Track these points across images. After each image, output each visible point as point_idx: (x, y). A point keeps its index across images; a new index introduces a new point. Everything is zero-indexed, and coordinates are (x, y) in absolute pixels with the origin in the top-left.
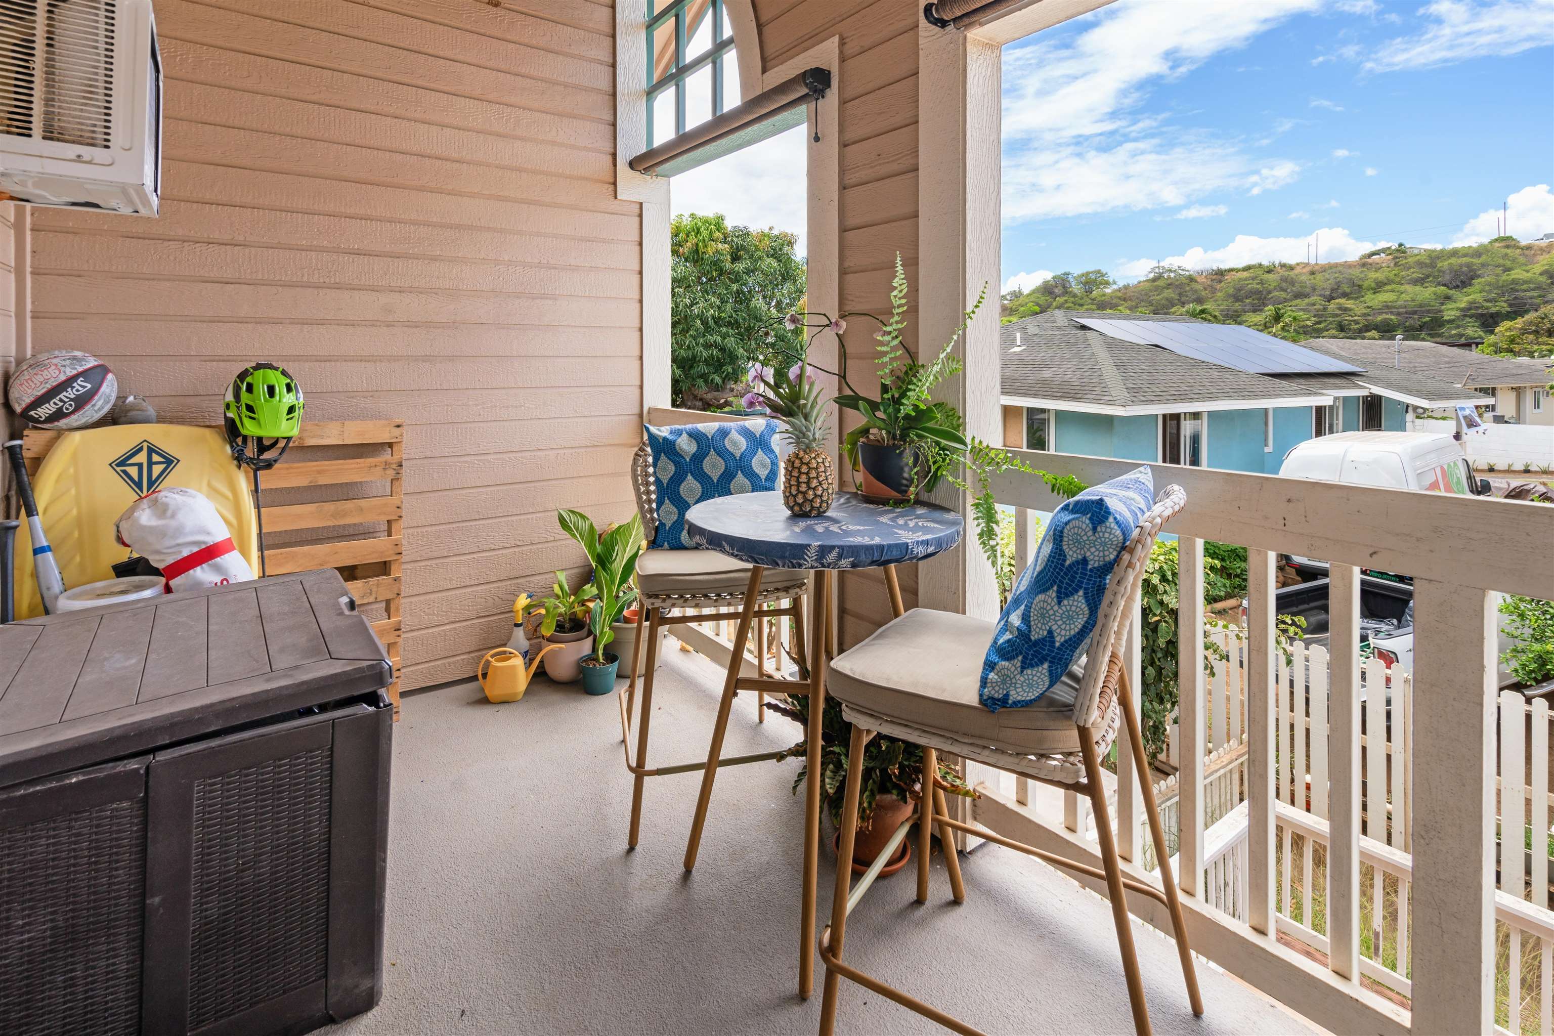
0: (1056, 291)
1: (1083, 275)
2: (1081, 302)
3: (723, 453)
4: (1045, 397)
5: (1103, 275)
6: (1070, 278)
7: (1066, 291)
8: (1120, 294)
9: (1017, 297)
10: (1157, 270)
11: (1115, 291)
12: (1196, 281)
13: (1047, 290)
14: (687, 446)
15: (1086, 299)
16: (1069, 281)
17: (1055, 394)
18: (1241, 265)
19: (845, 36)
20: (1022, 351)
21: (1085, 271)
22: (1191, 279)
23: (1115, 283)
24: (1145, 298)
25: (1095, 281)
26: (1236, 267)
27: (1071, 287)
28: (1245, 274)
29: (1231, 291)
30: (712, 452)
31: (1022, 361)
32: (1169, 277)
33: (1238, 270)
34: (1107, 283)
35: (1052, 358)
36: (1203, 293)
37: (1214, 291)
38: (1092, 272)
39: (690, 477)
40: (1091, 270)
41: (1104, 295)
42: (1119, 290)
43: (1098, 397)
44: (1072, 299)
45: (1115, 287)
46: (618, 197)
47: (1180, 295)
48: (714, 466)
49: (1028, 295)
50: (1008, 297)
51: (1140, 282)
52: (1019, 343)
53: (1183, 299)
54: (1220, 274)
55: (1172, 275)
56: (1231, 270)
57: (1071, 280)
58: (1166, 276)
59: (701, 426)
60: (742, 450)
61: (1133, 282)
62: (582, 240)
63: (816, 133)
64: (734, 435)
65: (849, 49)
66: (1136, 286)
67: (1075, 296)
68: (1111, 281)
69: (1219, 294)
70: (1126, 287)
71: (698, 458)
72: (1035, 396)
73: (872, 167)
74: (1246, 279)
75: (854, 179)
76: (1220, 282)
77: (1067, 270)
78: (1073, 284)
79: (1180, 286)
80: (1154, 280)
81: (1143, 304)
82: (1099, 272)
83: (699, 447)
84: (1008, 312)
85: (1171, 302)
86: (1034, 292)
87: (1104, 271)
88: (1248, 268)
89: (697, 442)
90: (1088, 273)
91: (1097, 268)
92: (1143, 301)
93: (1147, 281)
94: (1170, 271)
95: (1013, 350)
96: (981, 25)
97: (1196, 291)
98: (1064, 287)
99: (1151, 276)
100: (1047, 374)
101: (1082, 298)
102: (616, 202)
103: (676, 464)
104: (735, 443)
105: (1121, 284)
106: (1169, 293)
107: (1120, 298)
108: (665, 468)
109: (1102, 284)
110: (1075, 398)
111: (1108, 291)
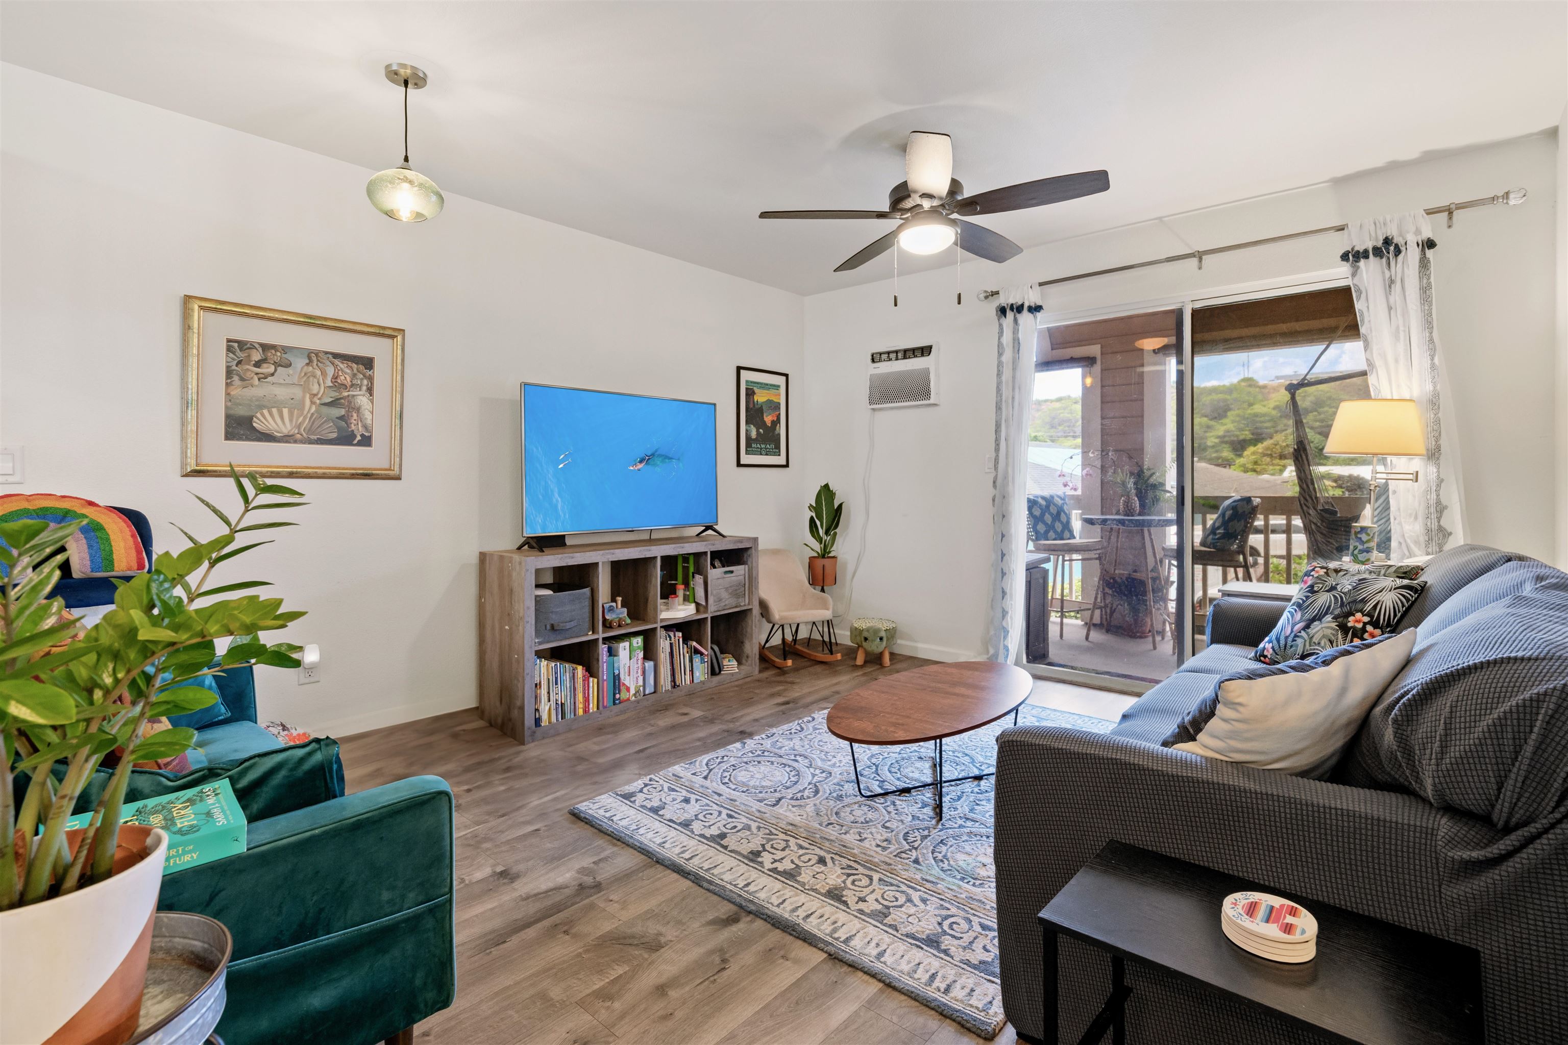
3: (1055, 505)
14: (1043, 502)
18: (1053, 397)
28: (1057, 405)
30: (1052, 504)
33: (1052, 401)
39: (1047, 514)
56: (1046, 401)
59: (1044, 494)
60: (1061, 503)
64: (1056, 498)
71: (1048, 507)
88: (1059, 400)
89: (1046, 501)
103: (1041, 508)
104: (1058, 501)
108: (1036, 510)
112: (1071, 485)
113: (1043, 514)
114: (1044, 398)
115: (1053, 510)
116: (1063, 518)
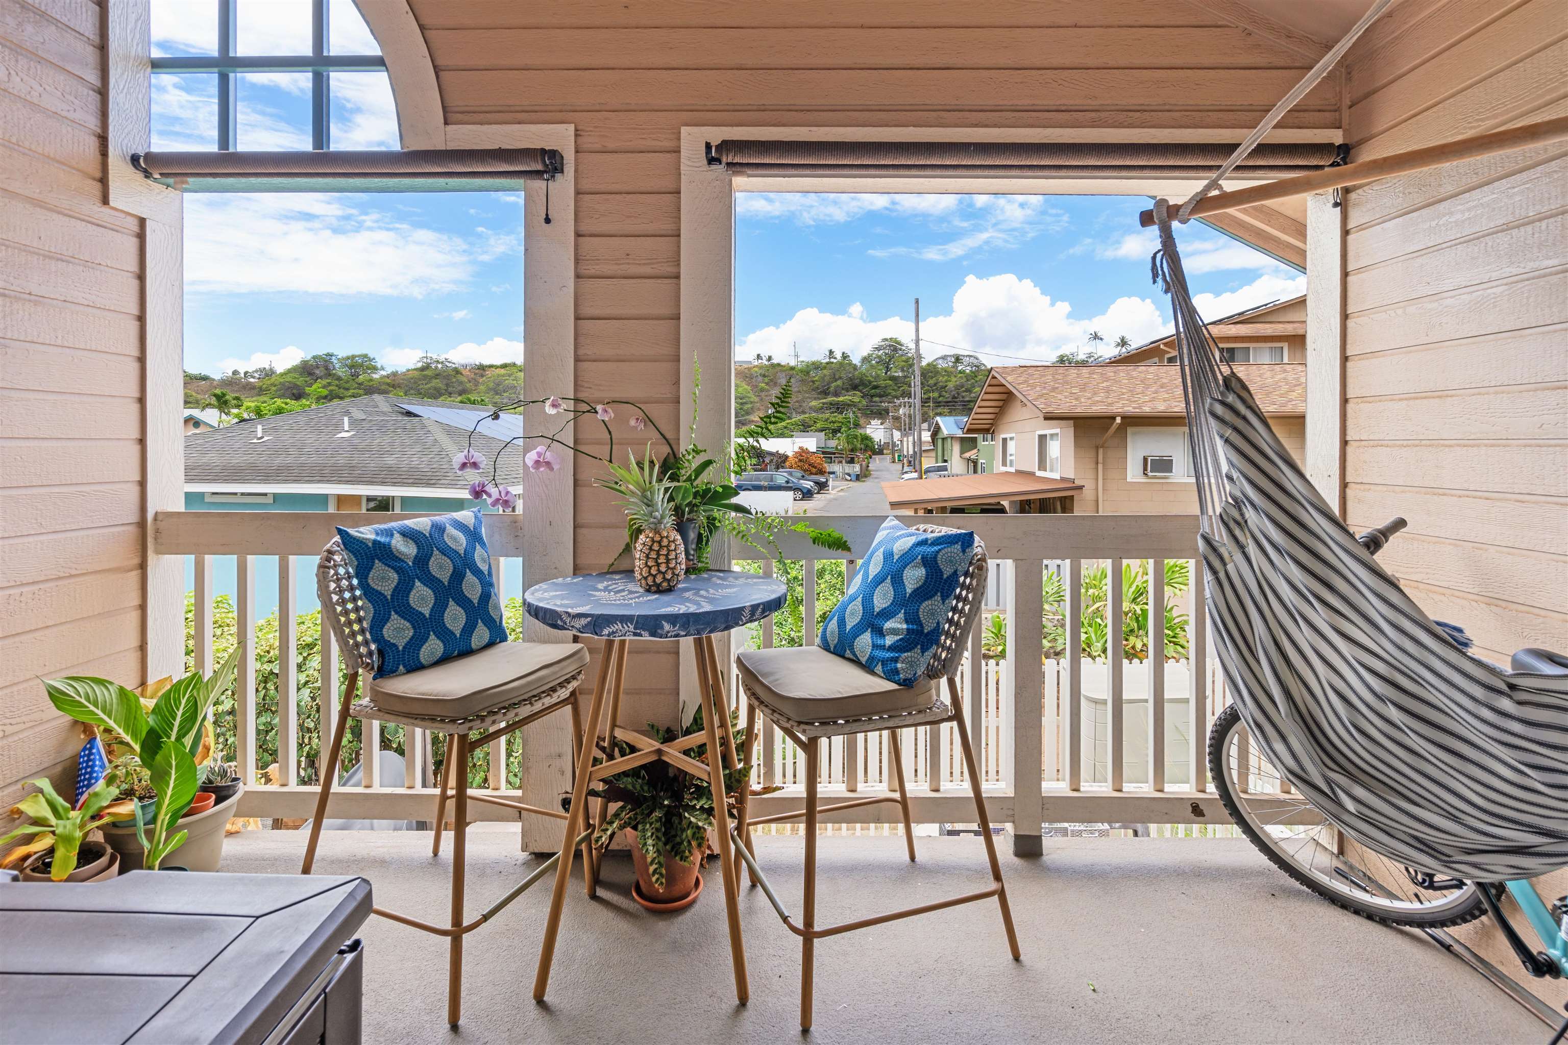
0: (317, 372)
1: (348, 358)
2: (347, 386)
3: (446, 551)
4: (394, 484)
5: (370, 360)
6: (334, 359)
7: (329, 373)
8: (388, 381)
9: (267, 375)
10: (425, 360)
11: (383, 377)
12: (461, 374)
13: (307, 370)
14: (406, 549)
15: (351, 382)
16: (332, 363)
17: (405, 481)
18: (498, 362)
19: (580, 128)
20: (351, 437)
21: (350, 354)
22: (457, 371)
23: (383, 369)
24: (414, 386)
25: (362, 365)
26: (495, 364)
27: (334, 369)
28: (503, 371)
29: (491, 385)
30: (436, 552)
31: (355, 448)
32: (436, 367)
33: (497, 367)
34: (375, 369)
35: (391, 444)
36: (468, 385)
37: (477, 384)
38: (359, 356)
39: (418, 583)
40: (357, 353)
41: (371, 380)
42: (388, 376)
43: (453, 482)
44: (337, 382)
45: (383, 373)
46: (111, 203)
47: (447, 385)
48: (441, 567)
49: (282, 375)
50: (256, 375)
51: (408, 370)
52: (346, 428)
53: (450, 389)
54: (482, 368)
55: (440, 366)
56: (491, 366)
57: (336, 362)
58: (433, 366)
59: (410, 523)
60: (464, 545)
61: (402, 369)
62: (51, 258)
63: (547, 215)
64: (451, 530)
65: (588, 142)
66: (404, 374)
67: (339, 379)
68: (379, 367)
69: (481, 387)
70: (395, 374)
71: (422, 560)
72: (383, 483)
73: (616, 264)
74: (503, 376)
75: (593, 271)
76: (482, 376)
77: (330, 351)
78: (337, 366)
79: (448, 377)
80: (422, 369)
81: (412, 392)
82: (366, 356)
83: (418, 547)
84: (256, 391)
85: (438, 392)
86: (289, 371)
87: (371, 356)
88: (504, 366)
89: (416, 543)
90: (353, 357)
91: (364, 352)
92: (411, 388)
93: (415, 369)
94: (438, 362)
95: (339, 435)
96: (749, 176)
97: (461, 383)
98: (327, 369)
99: (420, 365)
100: (390, 460)
101: (347, 382)
102: (105, 209)
103: (398, 570)
104: (454, 539)
105: (389, 370)
106: (436, 383)
107: (388, 384)
108: (383, 578)
109: (369, 369)
110: (428, 484)
111: (376, 376)
112: (494, 491)
113: (403, 588)
114: (488, 363)
115: (440, 567)
116: (472, 588)
